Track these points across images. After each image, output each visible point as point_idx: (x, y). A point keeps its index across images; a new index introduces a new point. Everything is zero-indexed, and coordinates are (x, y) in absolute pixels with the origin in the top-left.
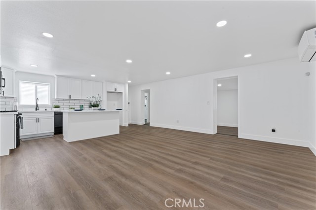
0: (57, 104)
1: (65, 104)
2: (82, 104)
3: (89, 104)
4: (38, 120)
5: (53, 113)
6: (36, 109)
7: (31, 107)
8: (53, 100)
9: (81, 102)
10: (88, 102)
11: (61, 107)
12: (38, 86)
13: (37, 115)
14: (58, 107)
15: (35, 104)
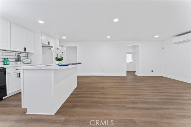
2: (6, 57)
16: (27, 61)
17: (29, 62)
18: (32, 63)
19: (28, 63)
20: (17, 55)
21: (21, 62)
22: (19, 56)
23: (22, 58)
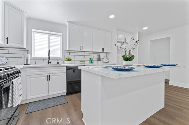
0: (68, 56)
1: (76, 57)
2: (91, 57)
3: (98, 57)
4: (48, 78)
5: (65, 68)
6: (49, 63)
7: (43, 60)
8: (65, 52)
9: (91, 55)
10: (96, 55)
11: (73, 59)
12: (51, 37)
13: (48, 71)
14: (69, 60)
15: (47, 57)
16: (106, 60)
17: (107, 61)
18: (109, 62)
19: (107, 63)
20: (98, 55)
21: (102, 61)
22: (99, 56)
23: (102, 58)
